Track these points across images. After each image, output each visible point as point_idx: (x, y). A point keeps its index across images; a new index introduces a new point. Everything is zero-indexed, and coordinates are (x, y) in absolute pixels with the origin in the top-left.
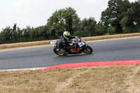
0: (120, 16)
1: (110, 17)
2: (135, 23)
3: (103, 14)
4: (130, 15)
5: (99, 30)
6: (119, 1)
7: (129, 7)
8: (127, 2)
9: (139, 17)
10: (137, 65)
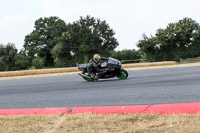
0: (51, 42)
1: (37, 44)
2: (72, 54)
3: (28, 39)
4: (66, 42)
5: (21, 62)
6: (51, 21)
7: (64, 30)
8: (61, 22)
9: (78, 44)
10: (62, 114)
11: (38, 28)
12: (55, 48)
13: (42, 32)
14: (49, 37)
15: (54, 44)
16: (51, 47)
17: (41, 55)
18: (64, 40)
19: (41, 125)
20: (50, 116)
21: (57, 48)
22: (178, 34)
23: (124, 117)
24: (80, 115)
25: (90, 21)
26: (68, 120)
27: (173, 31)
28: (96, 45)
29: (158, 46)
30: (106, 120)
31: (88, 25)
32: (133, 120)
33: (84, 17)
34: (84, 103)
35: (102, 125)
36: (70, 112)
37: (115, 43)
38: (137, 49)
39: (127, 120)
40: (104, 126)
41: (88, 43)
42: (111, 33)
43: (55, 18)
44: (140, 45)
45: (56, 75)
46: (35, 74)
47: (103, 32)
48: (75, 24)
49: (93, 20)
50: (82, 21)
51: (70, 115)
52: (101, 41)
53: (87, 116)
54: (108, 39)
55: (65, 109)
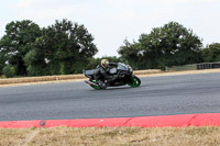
0: (23, 48)
1: (8, 50)
2: (47, 61)
4: (40, 48)
6: (24, 25)
7: (38, 35)
8: (35, 26)
9: (53, 50)
10: (35, 128)
11: (9, 33)
12: (28, 55)
13: (13, 38)
14: (21, 43)
15: (27, 51)
16: (24, 54)
17: (12, 63)
18: (38, 46)
19: (11, 139)
20: (21, 129)
21: (30, 55)
22: (163, 40)
23: (103, 131)
24: (54, 128)
25: (67, 25)
26: (41, 134)
27: (158, 36)
28: (73, 51)
29: (141, 53)
30: (82, 134)
31: (65, 29)
32: (113, 134)
33: (60, 21)
34: (59, 115)
35: (78, 140)
36: (43, 125)
37: (94, 50)
38: (118, 56)
39: (105, 134)
40: (81, 141)
41: (64, 49)
42: (90, 38)
43: (29, 22)
44: (121, 52)
45: (28, 84)
46: (6, 83)
47: (81, 38)
48: (50, 29)
49: (69, 24)
50: (58, 25)
51: (43, 129)
52: (79, 47)
53: (62, 130)
54: (86, 45)
55: (37, 122)
